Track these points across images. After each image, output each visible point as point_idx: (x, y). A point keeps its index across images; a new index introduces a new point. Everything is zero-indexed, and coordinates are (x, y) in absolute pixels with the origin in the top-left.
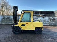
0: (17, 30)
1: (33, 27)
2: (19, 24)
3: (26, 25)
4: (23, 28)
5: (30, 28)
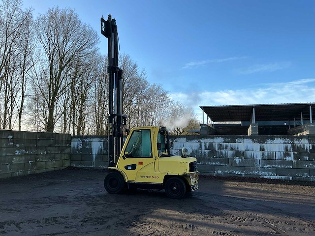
0: (115, 182)
1: (157, 174)
2: (121, 165)
3: (138, 167)
4: (131, 176)
5: (150, 177)
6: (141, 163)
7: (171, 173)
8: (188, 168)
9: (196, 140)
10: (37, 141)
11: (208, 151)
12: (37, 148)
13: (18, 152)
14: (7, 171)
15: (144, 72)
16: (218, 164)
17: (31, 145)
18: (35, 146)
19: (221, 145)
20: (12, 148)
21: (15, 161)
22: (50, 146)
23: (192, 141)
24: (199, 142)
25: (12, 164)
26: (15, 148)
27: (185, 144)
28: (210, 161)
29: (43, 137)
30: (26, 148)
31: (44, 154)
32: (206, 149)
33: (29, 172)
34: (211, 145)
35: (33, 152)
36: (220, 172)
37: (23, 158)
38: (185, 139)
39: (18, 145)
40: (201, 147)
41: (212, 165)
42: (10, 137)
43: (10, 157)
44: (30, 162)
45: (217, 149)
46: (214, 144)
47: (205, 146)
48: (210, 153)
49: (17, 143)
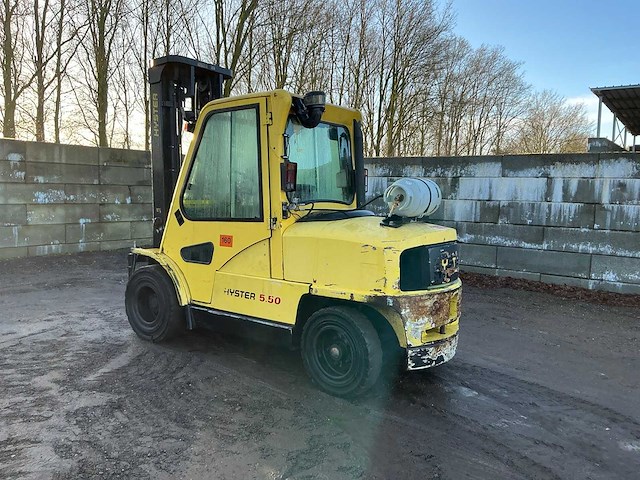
1: (276, 290)
3: (220, 254)
5: (253, 296)
6: (226, 241)
7: (321, 290)
8: (394, 274)
9: (534, 171)
10: (99, 170)
11: (574, 206)
12: (102, 187)
13: (41, 197)
14: (14, 242)
15: (451, 11)
16: (607, 249)
17: (83, 181)
18: (96, 182)
19: (622, 186)
20: (24, 187)
21: (35, 217)
22: (142, 184)
23: (521, 174)
24: (546, 176)
25: (26, 225)
26: (31, 186)
27: (495, 180)
28: (578, 238)
29: (118, 161)
30: (69, 188)
31: (124, 203)
32: (566, 199)
33: (82, 246)
34: (586, 186)
35: (90, 196)
36: (610, 277)
37: (60, 211)
38: (497, 167)
39: (41, 179)
40: (548, 195)
41: (585, 253)
42: (15, 158)
43: (17, 208)
44: (82, 221)
45: (606, 199)
46: (597, 182)
47: (565, 190)
48: (579, 213)
49: (38, 174)
